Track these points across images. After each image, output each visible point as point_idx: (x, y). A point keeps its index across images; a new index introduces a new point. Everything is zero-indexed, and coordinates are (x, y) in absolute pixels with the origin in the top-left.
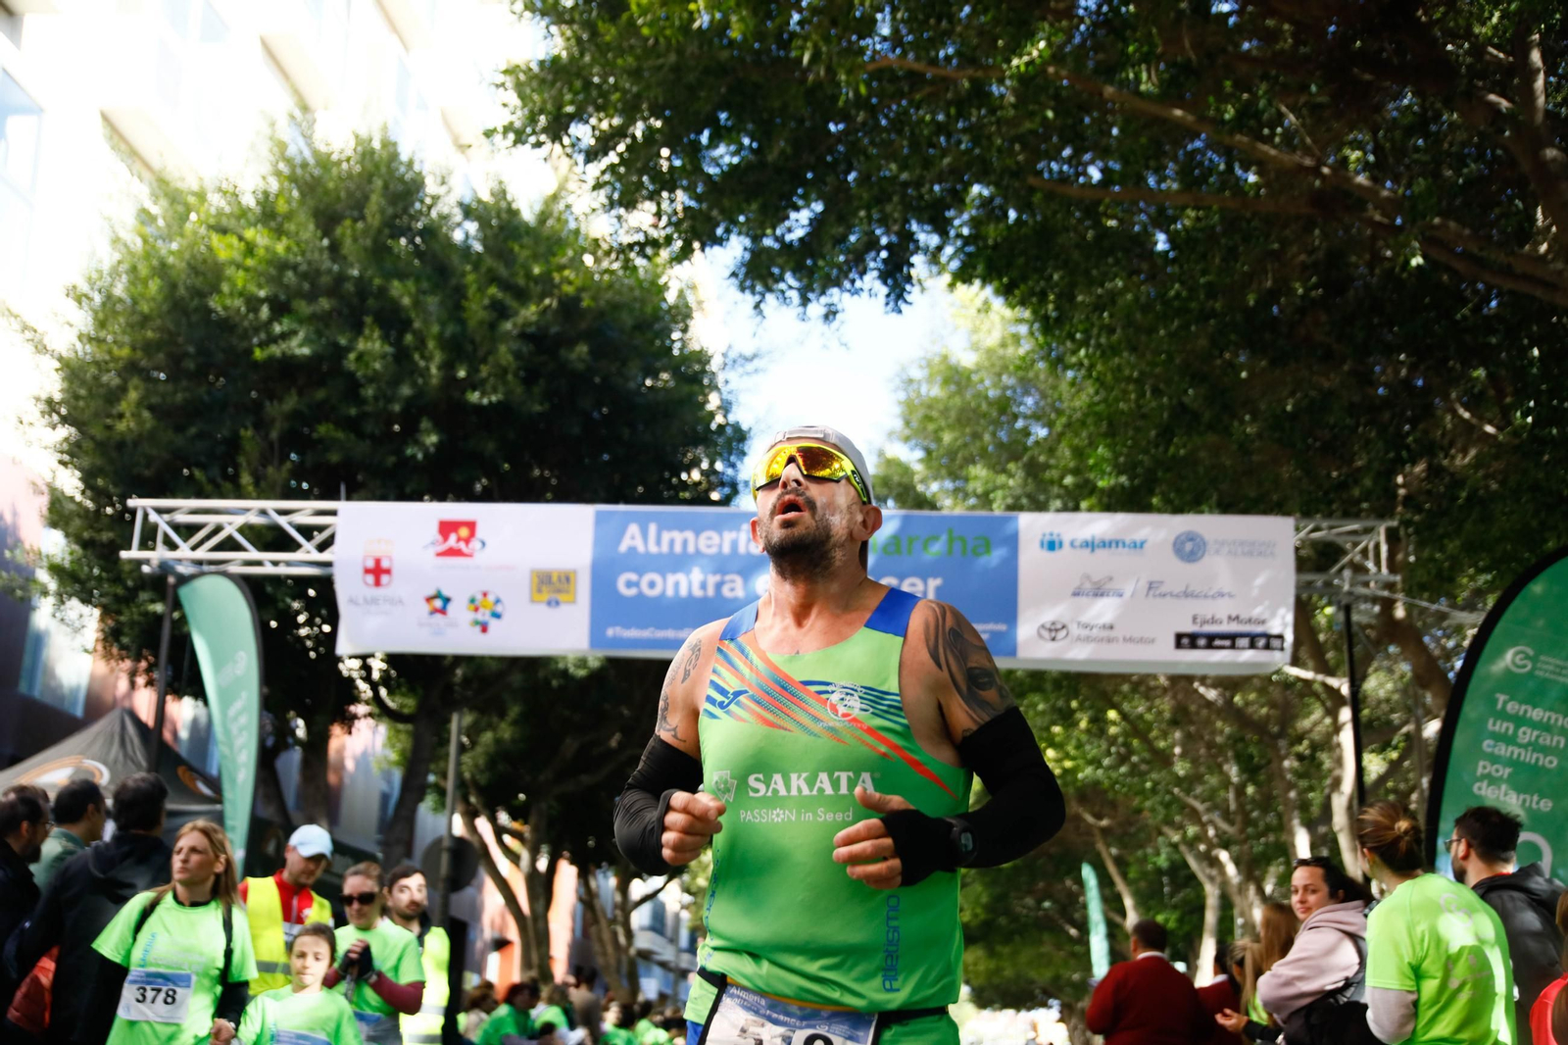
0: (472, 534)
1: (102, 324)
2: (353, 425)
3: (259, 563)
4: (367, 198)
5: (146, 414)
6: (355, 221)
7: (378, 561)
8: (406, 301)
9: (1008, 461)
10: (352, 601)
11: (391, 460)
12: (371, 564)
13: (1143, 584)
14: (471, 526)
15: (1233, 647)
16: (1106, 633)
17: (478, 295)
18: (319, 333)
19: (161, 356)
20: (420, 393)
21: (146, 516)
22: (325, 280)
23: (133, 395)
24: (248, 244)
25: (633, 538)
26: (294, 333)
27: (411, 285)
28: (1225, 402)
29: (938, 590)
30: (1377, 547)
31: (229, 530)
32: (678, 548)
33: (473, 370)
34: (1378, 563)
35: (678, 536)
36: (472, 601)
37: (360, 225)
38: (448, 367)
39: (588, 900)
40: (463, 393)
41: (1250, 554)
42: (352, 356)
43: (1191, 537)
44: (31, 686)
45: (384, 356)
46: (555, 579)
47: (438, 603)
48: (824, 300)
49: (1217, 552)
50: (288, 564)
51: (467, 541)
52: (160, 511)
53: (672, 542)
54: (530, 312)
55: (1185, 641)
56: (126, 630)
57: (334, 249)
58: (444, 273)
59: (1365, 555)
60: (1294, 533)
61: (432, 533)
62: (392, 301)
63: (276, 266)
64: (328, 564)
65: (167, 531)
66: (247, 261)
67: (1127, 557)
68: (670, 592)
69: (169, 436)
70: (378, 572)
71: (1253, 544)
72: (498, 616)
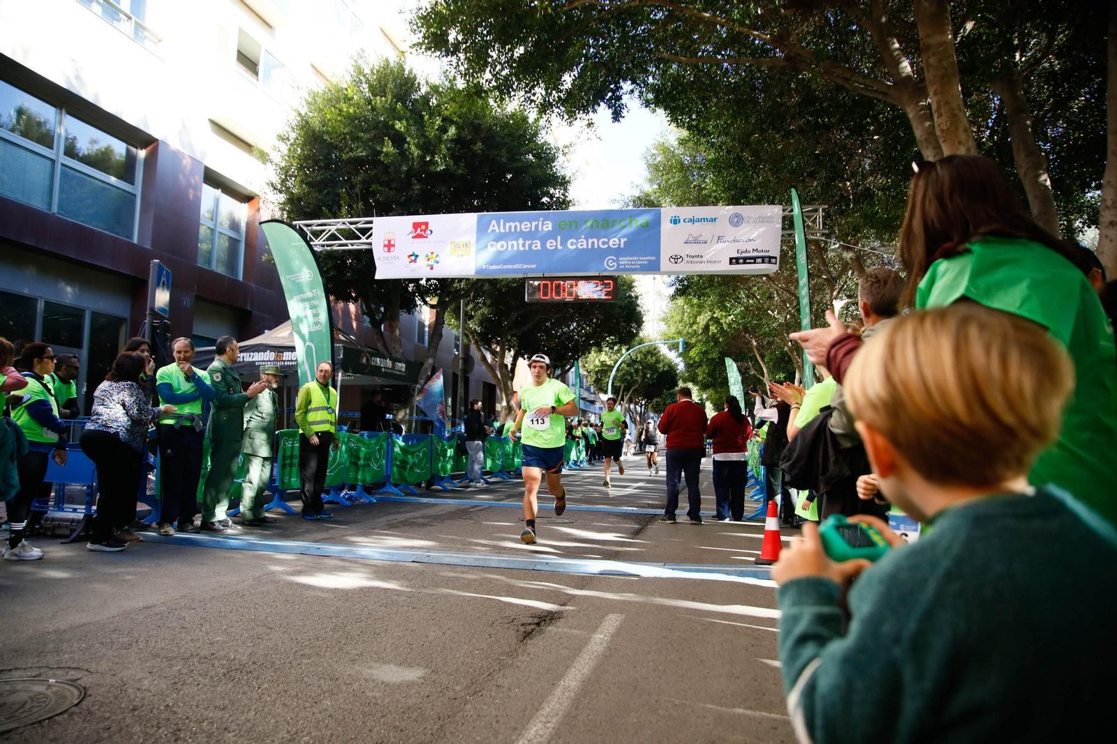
0: (427, 228)
2: (388, 184)
3: (347, 245)
4: (386, 86)
5: (304, 186)
6: (382, 97)
7: (389, 241)
8: (403, 130)
10: (379, 259)
12: (386, 243)
13: (716, 237)
14: (426, 224)
15: (755, 263)
16: (698, 259)
18: (369, 146)
20: (410, 169)
22: (371, 122)
24: (339, 110)
25: (494, 226)
26: (360, 147)
27: (404, 122)
29: (625, 242)
30: (819, 217)
31: (333, 229)
32: (513, 230)
33: (433, 157)
35: (513, 225)
36: (427, 256)
37: (384, 98)
40: (430, 167)
41: (763, 222)
42: (382, 154)
43: (737, 215)
45: (394, 154)
46: (461, 245)
47: (413, 258)
48: (587, 117)
49: (748, 222)
50: (356, 245)
51: (425, 231)
52: (307, 225)
53: (510, 227)
54: (452, 131)
55: (734, 261)
58: (422, 117)
59: (814, 222)
60: (781, 212)
61: (411, 228)
62: (396, 130)
63: (351, 119)
64: (371, 244)
65: (309, 234)
66: (339, 118)
67: (708, 226)
68: (510, 249)
69: (315, 194)
70: (389, 246)
71: (764, 218)
72: (438, 263)
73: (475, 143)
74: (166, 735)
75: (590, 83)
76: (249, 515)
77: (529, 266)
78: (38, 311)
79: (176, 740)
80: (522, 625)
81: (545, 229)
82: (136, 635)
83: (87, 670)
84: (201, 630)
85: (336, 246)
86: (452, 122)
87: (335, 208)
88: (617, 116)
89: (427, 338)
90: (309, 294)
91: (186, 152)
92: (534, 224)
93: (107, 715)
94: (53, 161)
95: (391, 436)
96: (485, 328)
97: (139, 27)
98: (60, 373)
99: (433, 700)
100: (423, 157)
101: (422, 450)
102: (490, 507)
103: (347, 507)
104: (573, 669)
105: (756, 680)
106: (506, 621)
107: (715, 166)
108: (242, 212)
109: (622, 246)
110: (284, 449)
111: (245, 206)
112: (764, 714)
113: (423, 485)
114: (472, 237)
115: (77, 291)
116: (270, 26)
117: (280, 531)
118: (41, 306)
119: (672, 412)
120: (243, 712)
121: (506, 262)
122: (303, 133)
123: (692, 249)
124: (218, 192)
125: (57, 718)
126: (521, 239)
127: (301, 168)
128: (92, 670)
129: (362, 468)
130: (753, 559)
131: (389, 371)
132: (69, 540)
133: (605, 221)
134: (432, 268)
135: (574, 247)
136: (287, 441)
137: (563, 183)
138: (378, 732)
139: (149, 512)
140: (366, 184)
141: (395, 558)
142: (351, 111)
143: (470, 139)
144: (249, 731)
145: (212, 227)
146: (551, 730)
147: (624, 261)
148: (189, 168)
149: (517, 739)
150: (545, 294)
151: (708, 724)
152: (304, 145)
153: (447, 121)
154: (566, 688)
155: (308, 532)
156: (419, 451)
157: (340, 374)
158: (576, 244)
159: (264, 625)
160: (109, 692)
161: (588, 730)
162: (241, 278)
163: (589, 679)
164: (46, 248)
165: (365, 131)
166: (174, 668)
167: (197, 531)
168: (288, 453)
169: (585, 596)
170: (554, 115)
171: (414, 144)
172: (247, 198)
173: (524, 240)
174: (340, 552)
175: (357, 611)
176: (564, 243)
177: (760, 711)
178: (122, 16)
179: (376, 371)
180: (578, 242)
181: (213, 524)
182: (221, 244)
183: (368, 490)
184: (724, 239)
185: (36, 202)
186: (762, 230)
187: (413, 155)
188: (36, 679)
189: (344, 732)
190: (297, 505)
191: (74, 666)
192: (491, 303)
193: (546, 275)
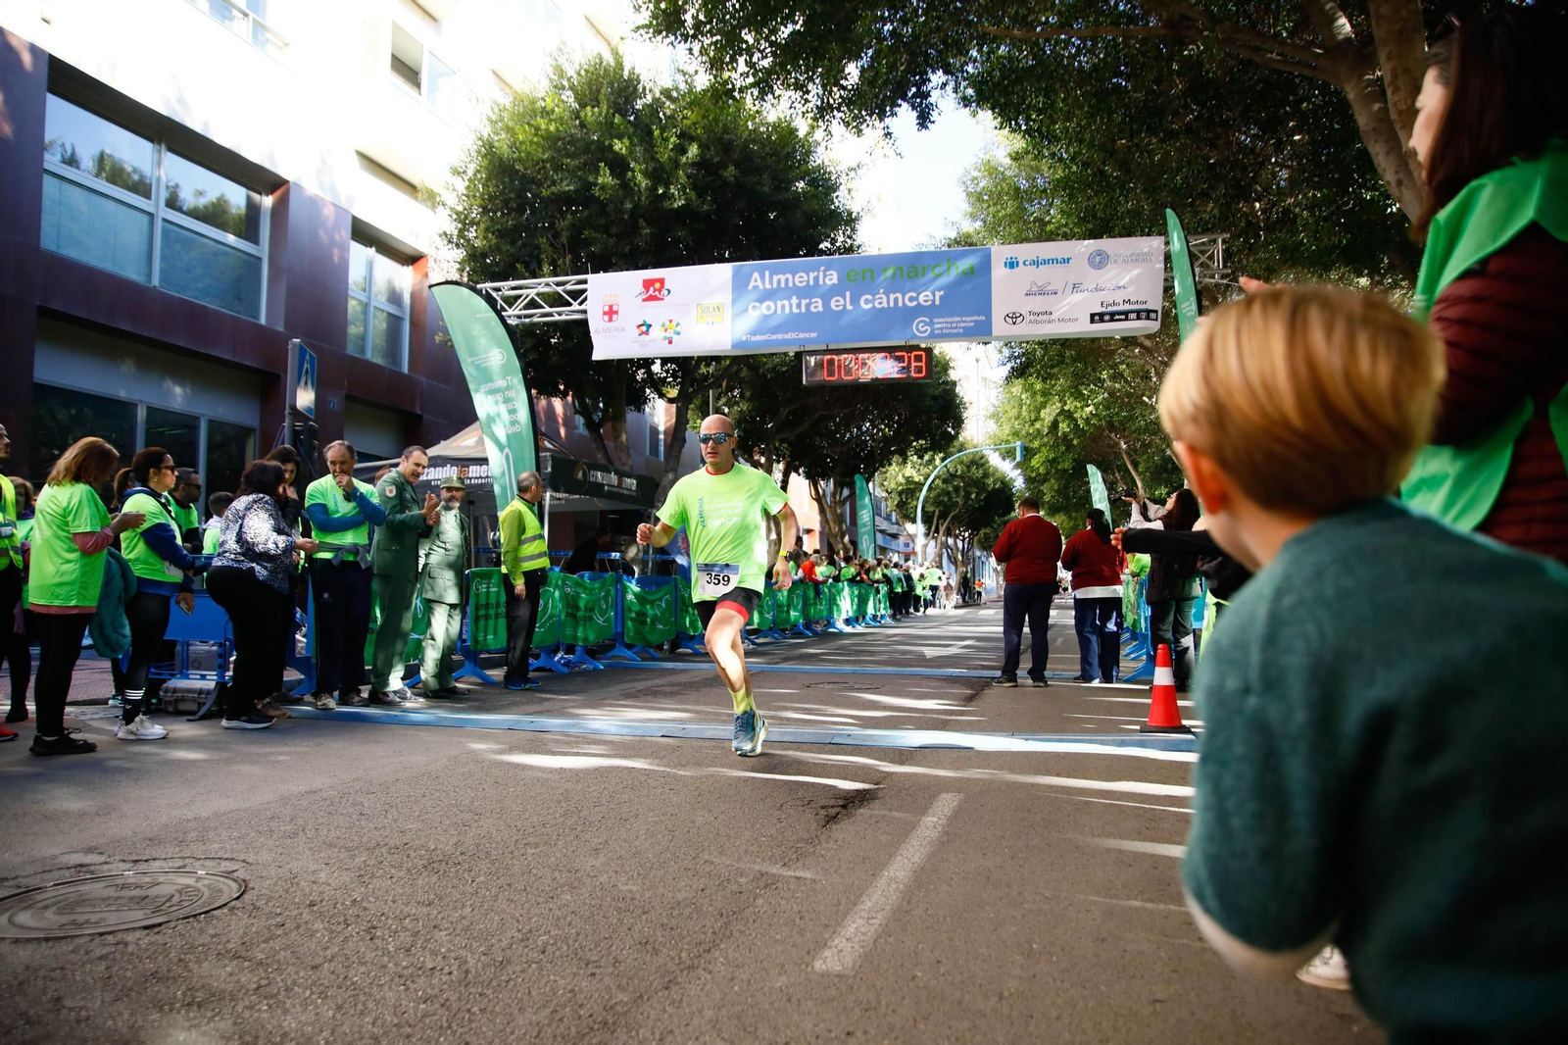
0: (663, 286)
2: (606, 229)
3: (552, 315)
4: (598, 91)
5: (490, 236)
6: (593, 107)
7: (611, 307)
8: (624, 152)
10: (596, 332)
11: (628, 247)
12: (607, 309)
13: (1070, 286)
14: (662, 281)
15: (1126, 319)
16: (1045, 317)
17: (665, 144)
18: (578, 177)
20: (636, 206)
22: (580, 144)
24: (535, 129)
25: (756, 281)
27: (626, 141)
29: (941, 297)
30: (1218, 251)
31: (532, 293)
32: (783, 285)
33: (667, 189)
34: (1218, 263)
35: (782, 277)
36: (663, 325)
37: (596, 109)
40: (663, 203)
41: (1137, 261)
42: (597, 187)
43: (1099, 253)
45: (613, 186)
46: (712, 309)
47: (644, 328)
49: (1116, 261)
50: (565, 314)
51: (660, 291)
52: (494, 290)
53: (779, 281)
54: (693, 151)
55: (1097, 318)
58: (650, 133)
59: (1211, 258)
60: (1163, 247)
61: (640, 288)
62: (616, 153)
63: (552, 140)
64: (585, 312)
65: (500, 301)
66: (535, 139)
67: (1059, 269)
68: (779, 312)
69: (506, 247)
70: (611, 313)
71: (1138, 255)
72: (679, 334)
73: (725, 168)
74: (358, 933)
75: (886, 74)
76: (433, 683)
77: (807, 335)
78: (139, 420)
79: (371, 939)
80: (822, 807)
81: (828, 282)
82: (300, 822)
83: (244, 861)
84: (386, 817)
85: (537, 317)
86: (692, 139)
87: (534, 265)
88: (924, 120)
89: (662, 449)
90: (501, 383)
91: (328, 198)
92: (812, 275)
93: (278, 911)
94: (151, 215)
95: (619, 580)
96: (744, 430)
97: (259, 27)
98: (176, 494)
99: (711, 895)
100: (653, 189)
101: (664, 597)
102: (761, 672)
103: (564, 676)
104: (899, 858)
105: (1156, 868)
106: (799, 803)
107: (1064, 186)
108: (404, 279)
109: (937, 302)
110: (477, 595)
111: (409, 270)
112: (1172, 907)
113: (666, 647)
114: (726, 297)
115: (188, 391)
116: (434, 19)
117: (477, 704)
118: (141, 414)
119: (1015, 531)
120: (455, 908)
121: (775, 330)
122: (486, 162)
123: (1037, 304)
124: (372, 251)
125: (215, 912)
126: (794, 297)
127: (485, 210)
128: (250, 861)
129: (582, 622)
130: (1138, 727)
131: (615, 490)
132: (197, 717)
133: (911, 267)
134: (670, 342)
135: (870, 306)
136: (481, 584)
137: (849, 221)
138: (640, 932)
139: (299, 682)
140: (576, 229)
141: (638, 732)
142: (552, 128)
143: (719, 162)
144: (466, 929)
145: (364, 299)
146: (876, 927)
147: (940, 323)
148: (332, 219)
149: (831, 937)
150: (831, 373)
151: (1094, 919)
152: (488, 179)
153: (686, 137)
154: (891, 880)
155: (514, 704)
156: (660, 600)
157: (548, 494)
158: (872, 301)
159: (471, 811)
160: (276, 884)
161: (928, 928)
162: (406, 371)
163: (922, 869)
164: (146, 334)
165: (572, 156)
166: (357, 860)
167: (367, 703)
168: (483, 601)
169: (906, 774)
170: (835, 122)
171: (641, 171)
172: (411, 259)
173: (800, 298)
174: (562, 726)
175: (594, 794)
176: (855, 301)
177: (1165, 904)
178: (235, 12)
179: (596, 490)
180: (874, 299)
181: (386, 694)
182: (378, 325)
183: (593, 652)
184: (1082, 287)
185: (132, 273)
186: (1135, 272)
187: (639, 186)
188: (180, 870)
189: (594, 931)
190: (497, 674)
191: (226, 856)
192: (752, 395)
193: (832, 347)
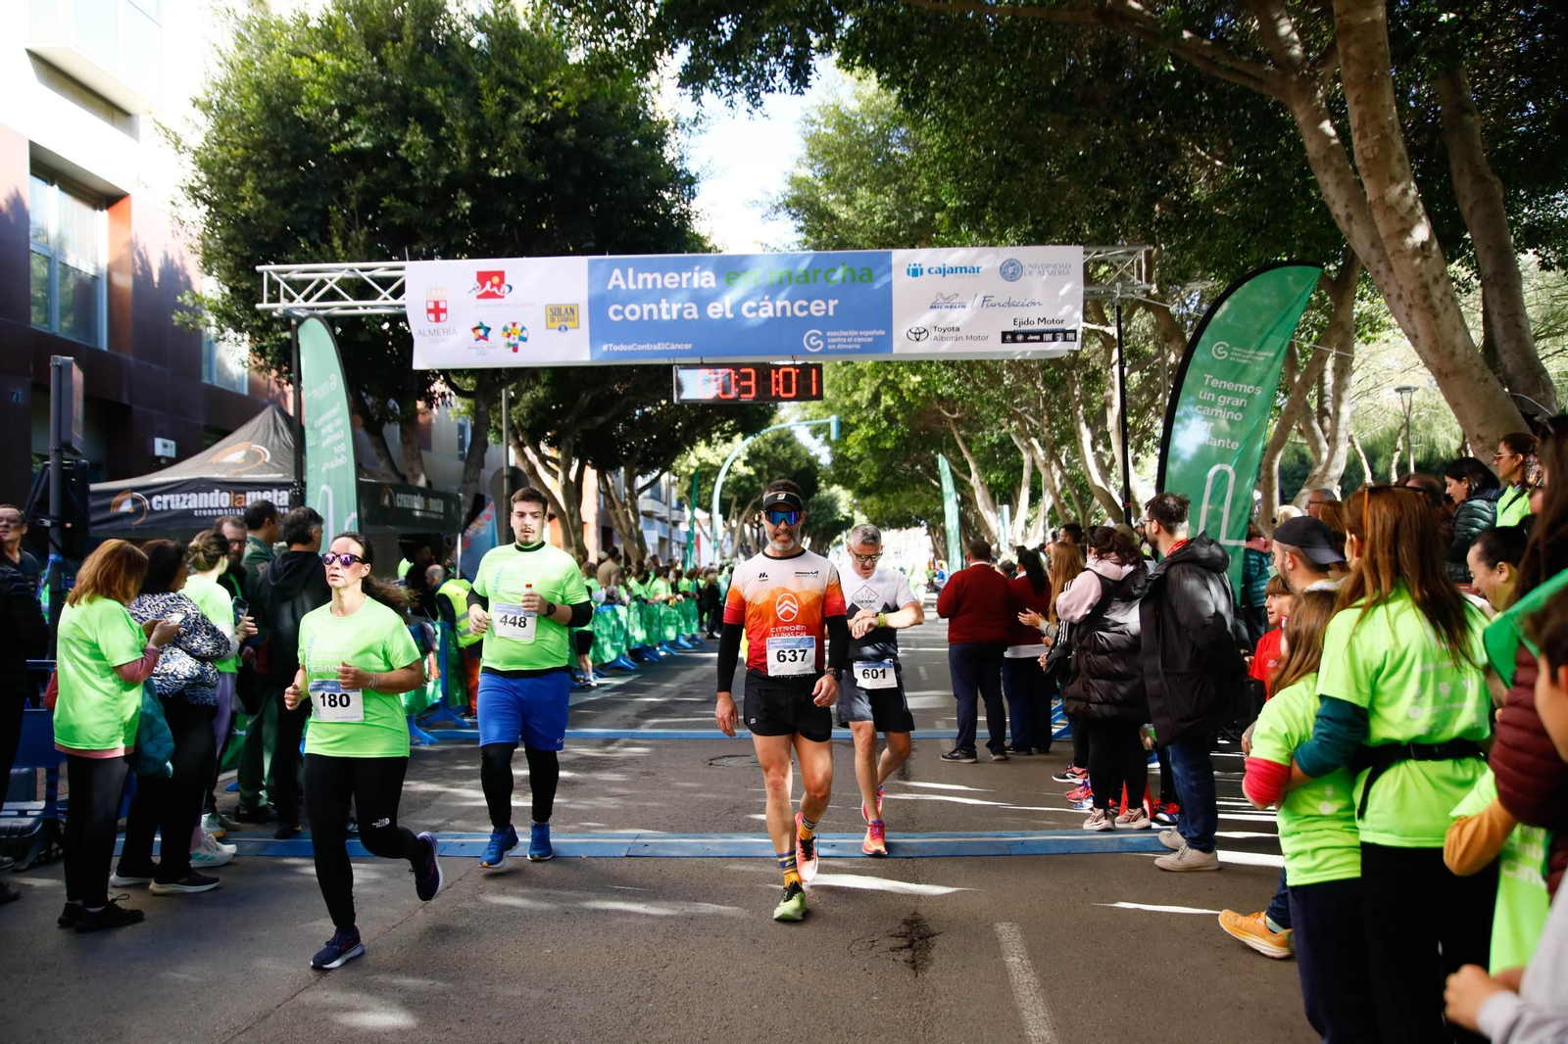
0: (502, 280)
1: (222, 129)
2: (409, 196)
3: (356, 308)
5: (261, 196)
6: (394, 41)
7: (437, 303)
8: (438, 103)
9: (885, 184)
10: (420, 333)
12: (431, 306)
13: (979, 299)
14: (501, 274)
15: (1041, 340)
16: (954, 335)
17: (490, 96)
18: (377, 130)
19: (266, 152)
20: (454, 173)
21: (269, 274)
22: (378, 88)
23: (249, 183)
24: (318, 63)
25: (617, 279)
26: (359, 130)
27: (440, 89)
28: (1036, 156)
29: (835, 307)
30: (1140, 262)
31: (331, 284)
32: (650, 286)
33: (492, 152)
34: (1140, 278)
35: (649, 277)
36: (505, 329)
37: (399, 45)
38: (473, 151)
39: (605, 492)
40: (487, 169)
41: (1053, 273)
42: (403, 147)
43: (1012, 263)
44: (210, 376)
45: (426, 146)
46: (563, 311)
47: (481, 332)
49: (1031, 273)
50: (372, 307)
51: (499, 286)
52: (278, 272)
53: (645, 281)
55: (1009, 337)
56: (268, 350)
57: (382, 62)
58: (463, 75)
59: (1131, 270)
61: (473, 281)
62: (427, 104)
64: (402, 307)
65: (283, 285)
67: (967, 279)
68: (646, 317)
69: (279, 212)
70: (437, 311)
71: (1055, 266)
72: (525, 340)
77: (680, 346)
81: (704, 285)
85: (336, 308)
92: (685, 276)
109: (831, 313)
111: (103, 214)
114: (581, 297)
123: (943, 318)
126: (664, 301)
131: (421, 515)
134: (515, 351)
135: (754, 315)
137: (686, 183)
147: (837, 337)
158: (756, 309)
171: (460, 128)
172: (106, 199)
173: (670, 302)
176: (736, 308)
179: (405, 516)
180: (759, 308)
184: (993, 301)
193: (706, 361)
